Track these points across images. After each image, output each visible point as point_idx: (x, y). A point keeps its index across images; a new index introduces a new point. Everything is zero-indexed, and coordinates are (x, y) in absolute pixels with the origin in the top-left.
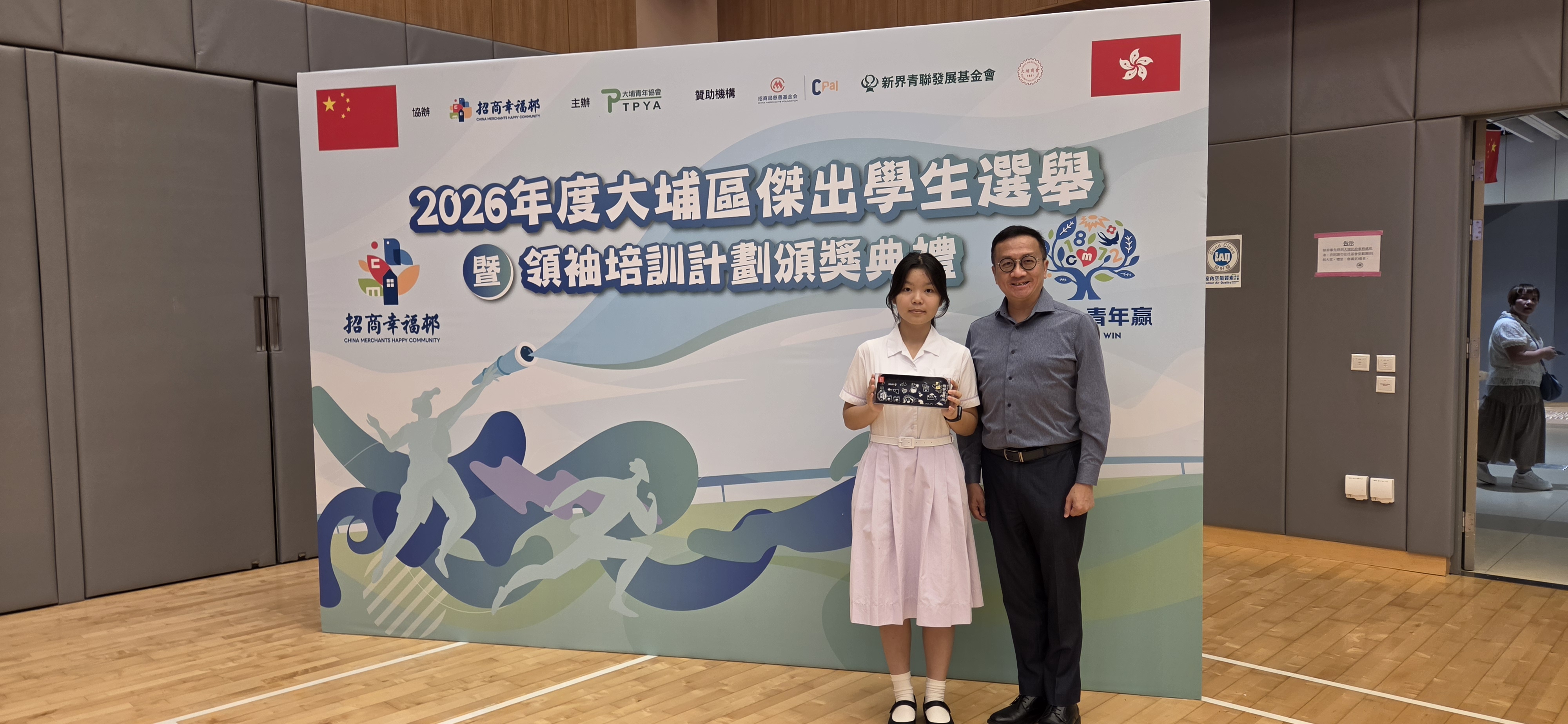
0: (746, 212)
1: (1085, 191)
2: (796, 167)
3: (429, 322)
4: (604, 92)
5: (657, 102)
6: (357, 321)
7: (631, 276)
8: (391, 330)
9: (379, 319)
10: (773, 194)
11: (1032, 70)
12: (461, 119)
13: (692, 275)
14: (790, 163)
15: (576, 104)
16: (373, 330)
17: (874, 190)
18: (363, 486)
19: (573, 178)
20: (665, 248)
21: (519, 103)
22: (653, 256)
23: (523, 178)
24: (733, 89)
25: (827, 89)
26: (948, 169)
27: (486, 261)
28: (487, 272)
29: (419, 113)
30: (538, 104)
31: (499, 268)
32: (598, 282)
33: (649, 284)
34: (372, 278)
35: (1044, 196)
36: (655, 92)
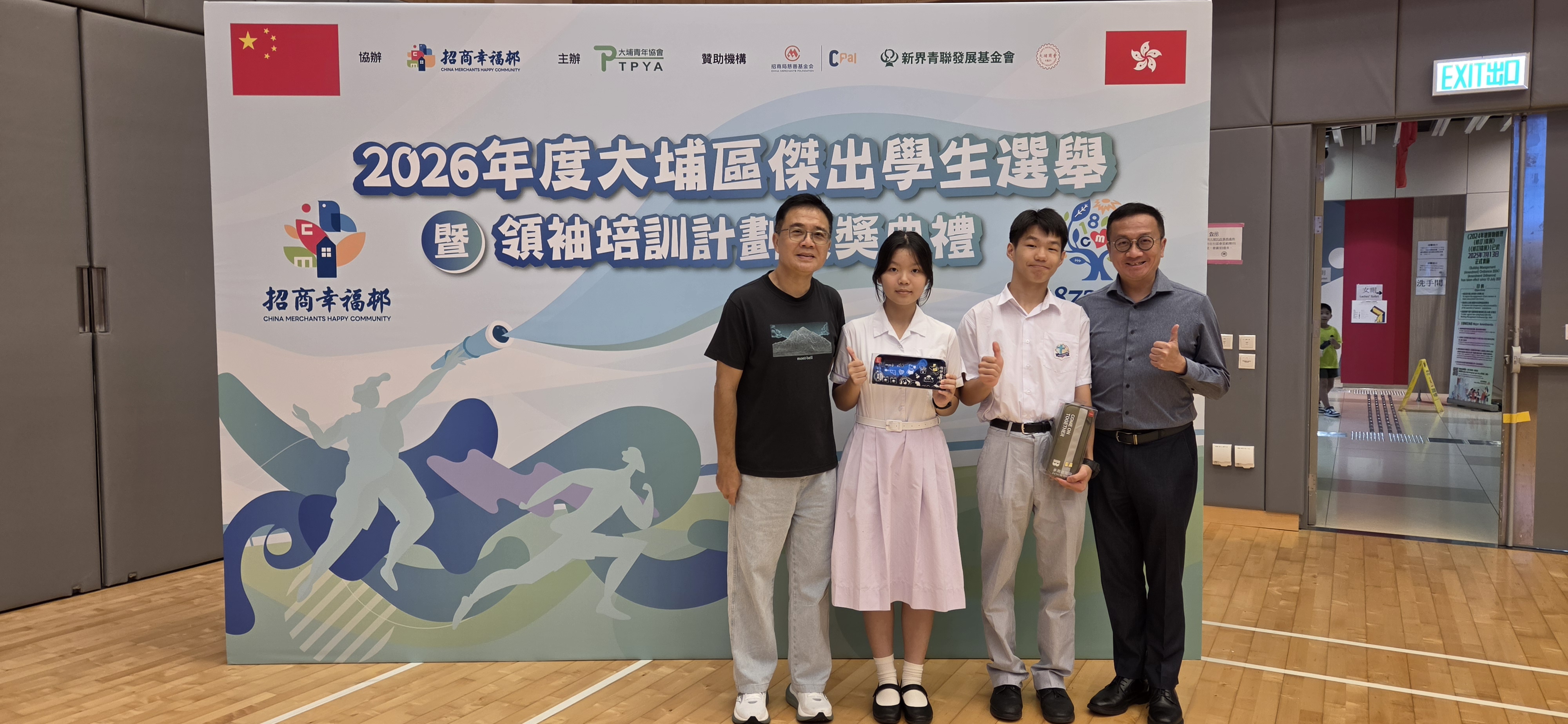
0: (757, 185)
1: (1099, 175)
2: (811, 140)
3: (376, 298)
4: (597, 48)
5: (658, 63)
6: (282, 296)
7: (625, 250)
8: (327, 306)
9: (310, 294)
10: (786, 166)
11: (1050, 55)
12: (422, 68)
13: (696, 249)
14: (805, 136)
15: (563, 59)
16: (302, 306)
17: (893, 166)
18: (287, 490)
19: (560, 140)
20: (666, 220)
21: (495, 54)
22: (652, 228)
23: (498, 138)
24: (744, 55)
25: (845, 61)
26: (967, 149)
27: (451, 229)
28: (452, 242)
29: (367, 58)
30: (517, 57)
31: (468, 238)
32: (587, 255)
33: (646, 258)
34: (303, 246)
35: (1060, 178)
36: (656, 52)
